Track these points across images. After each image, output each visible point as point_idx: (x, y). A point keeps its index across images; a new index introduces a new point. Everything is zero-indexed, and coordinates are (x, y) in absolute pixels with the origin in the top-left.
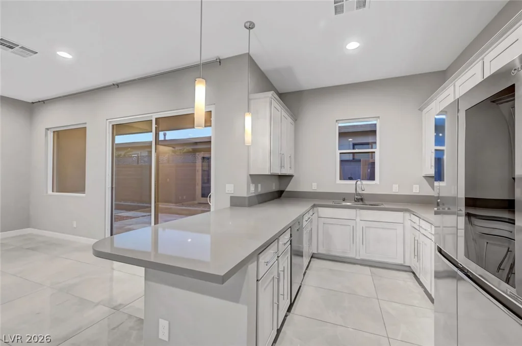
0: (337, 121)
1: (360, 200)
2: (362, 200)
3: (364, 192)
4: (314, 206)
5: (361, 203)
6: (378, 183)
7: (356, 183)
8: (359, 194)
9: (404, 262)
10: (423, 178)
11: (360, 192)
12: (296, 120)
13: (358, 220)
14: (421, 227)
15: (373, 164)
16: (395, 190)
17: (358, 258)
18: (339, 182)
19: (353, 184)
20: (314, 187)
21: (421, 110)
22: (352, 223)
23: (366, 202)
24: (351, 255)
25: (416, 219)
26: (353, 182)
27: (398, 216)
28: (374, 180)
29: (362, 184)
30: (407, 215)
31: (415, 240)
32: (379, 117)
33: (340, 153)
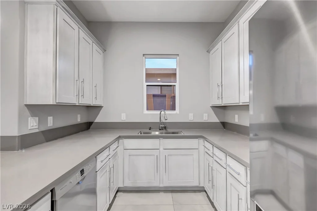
0: (144, 55)
1: (164, 129)
2: (165, 128)
3: (166, 121)
4: (120, 137)
5: (164, 131)
6: (178, 113)
7: (160, 113)
8: (163, 122)
9: (199, 184)
10: (210, 107)
11: (164, 121)
12: (105, 51)
13: (161, 149)
14: (215, 155)
15: (174, 97)
16: (191, 118)
17: (161, 185)
18: (146, 112)
19: (158, 114)
20: (123, 118)
21: (208, 52)
22: (156, 152)
23: (168, 130)
24: (155, 184)
25: (209, 146)
26: (158, 112)
27: (194, 143)
28: (175, 110)
29: (165, 114)
30: (201, 141)
31: (209, 166)
32: (178, 55)
33: (147, 86)
